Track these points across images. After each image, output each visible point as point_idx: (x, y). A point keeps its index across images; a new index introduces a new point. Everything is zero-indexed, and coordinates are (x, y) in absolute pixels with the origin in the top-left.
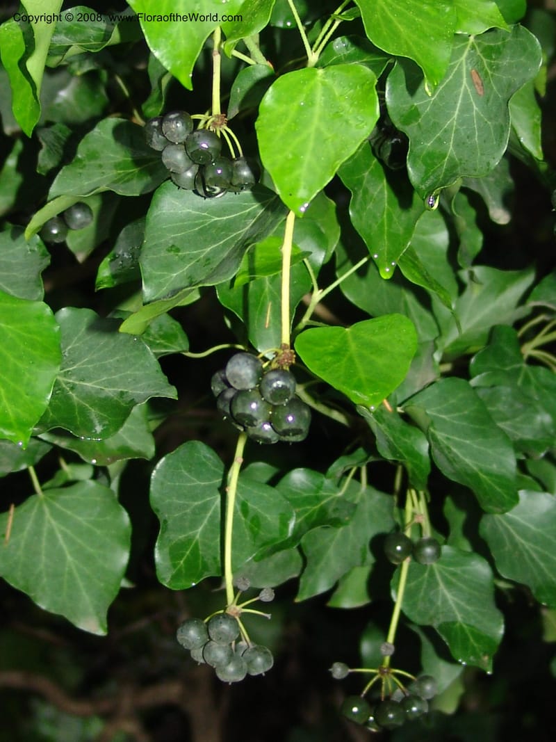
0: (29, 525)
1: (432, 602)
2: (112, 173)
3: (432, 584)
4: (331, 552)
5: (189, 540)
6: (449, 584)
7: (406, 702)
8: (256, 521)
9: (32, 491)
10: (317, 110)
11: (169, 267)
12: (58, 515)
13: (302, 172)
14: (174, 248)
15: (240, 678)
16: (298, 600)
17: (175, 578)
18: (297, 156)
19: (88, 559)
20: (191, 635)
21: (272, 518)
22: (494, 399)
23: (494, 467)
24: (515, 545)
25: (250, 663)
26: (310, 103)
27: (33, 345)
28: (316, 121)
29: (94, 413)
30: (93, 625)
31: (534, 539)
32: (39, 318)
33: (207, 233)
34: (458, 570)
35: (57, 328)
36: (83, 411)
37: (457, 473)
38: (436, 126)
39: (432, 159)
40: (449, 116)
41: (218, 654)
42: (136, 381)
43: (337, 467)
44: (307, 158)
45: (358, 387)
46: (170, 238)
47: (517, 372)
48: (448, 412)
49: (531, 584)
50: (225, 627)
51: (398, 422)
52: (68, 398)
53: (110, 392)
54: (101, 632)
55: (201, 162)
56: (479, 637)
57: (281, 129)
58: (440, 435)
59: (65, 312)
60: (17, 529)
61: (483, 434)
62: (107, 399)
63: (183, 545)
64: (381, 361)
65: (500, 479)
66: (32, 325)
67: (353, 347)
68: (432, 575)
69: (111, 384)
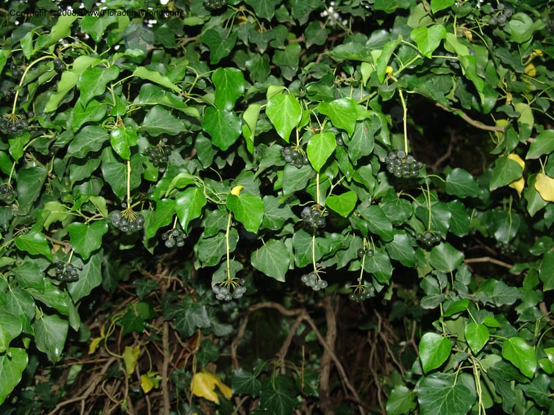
0: (262, 254)
1: (372, 267)
2: (275, 160)
3: (372, 262)
4: (345, 255)
5: (304, 255)
6: (377, 261)
7: (366, 294)
8: (322, 248)
9: (263, 245)
10: (322, 144)
11: (289, 185)
12: (269, 250)
13: (318, 161)
14: (291, 180)
15: (319, 289)
16: (337, 269)
17: (300, 264)
18: (317, 157)
19: (279, 262)
20: (304, 279)
21: (326, 247)
22: (387, 209)
23: (386, 229)
24: (395, 250)
25: (321, 285)
26: (320, 143)
27: (256, 207)
28: (321, 148)
29: (275, 223)
30: (281, 279)
31: (401, 248)
32: (258, 200)
33: (299, 176)
34: (379, 257)
35: (263, 202)
36: (272, 222)
37: (375, 231)
38: (356, 143)
39: (355, 151)
40: (359, 140)
41: (312, 283)
42: (285, 213)
43: (344, 232)
44: (320, 157)
45: (342, 211)
46: (289, 177)
47: (396, 201)
48: (372, 215)
49: (400, 260)
50: (313, 276)
51: (358, 219)
52: (268, 220)
53: (279, 217)
54: (284, 281)
55: (294, 158)
56: (385, 275)
57: (313, 150)
58: (371, 221)
59: (266, 197)
60: (259, 255)
61: (383, 220)
62: (278, 219)
63: (302, 256)
64: (348, 204)
65: (388, 232)
66: (257, 202)
67: (341, 201)
68: (372, 259)
69: (279, 215)
